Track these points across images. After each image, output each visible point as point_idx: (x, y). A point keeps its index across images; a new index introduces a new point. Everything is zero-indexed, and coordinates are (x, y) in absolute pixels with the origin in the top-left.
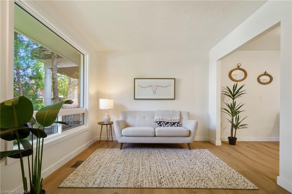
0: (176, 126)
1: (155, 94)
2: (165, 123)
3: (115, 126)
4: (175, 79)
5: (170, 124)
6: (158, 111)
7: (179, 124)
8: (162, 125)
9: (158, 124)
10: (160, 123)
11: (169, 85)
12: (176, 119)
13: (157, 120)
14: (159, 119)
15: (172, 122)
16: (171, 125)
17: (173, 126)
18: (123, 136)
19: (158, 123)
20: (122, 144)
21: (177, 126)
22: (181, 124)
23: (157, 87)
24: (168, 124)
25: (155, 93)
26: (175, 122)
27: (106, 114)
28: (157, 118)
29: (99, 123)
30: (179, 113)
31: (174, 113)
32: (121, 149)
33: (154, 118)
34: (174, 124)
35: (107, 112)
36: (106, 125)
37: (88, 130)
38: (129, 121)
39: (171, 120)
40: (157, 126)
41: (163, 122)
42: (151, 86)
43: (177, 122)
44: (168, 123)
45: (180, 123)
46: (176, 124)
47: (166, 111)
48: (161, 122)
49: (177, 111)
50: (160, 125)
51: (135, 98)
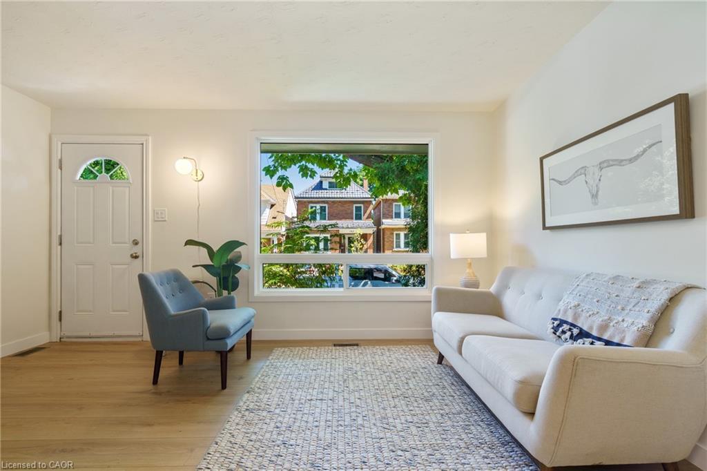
1: (596, 204)
2: (572, 332)
8: (563, 336)
9: (555, 330)
10: (558, 328)
12: (629, 326)
13: (557, 311)
14: (566, 310)
15: (606, 336)
23: (601, 169)
25: (597, 194)
28: (563, 305)
30: (665, 298)
32: (439, 363)
33: (560, 301)
35: (471, 267)
39: (605, 326)
42: (583, 170)
48: (566, 322)
49: (663, 289)
51: (547, 225)
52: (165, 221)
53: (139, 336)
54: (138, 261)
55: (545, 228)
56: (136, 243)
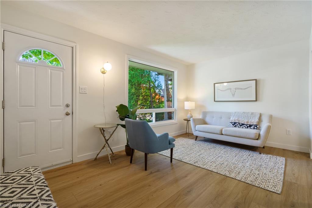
0: (252, 129)
1: (234, 97)
2: (240, 124)
3: (191, 122)
4: (256, 80)
5: (245, 125)
6: (235, 112)
7: (256, 127)
8: (237, 126)
9: (233, 125)
10: (234, 124)
11: (249, 87)
12: (254, 121)
13: (232, 121)
14: (235, 120)
15: (249, 124)
16: (246, 127)
17: (249, 128)
18: (197, 131)
19: (233, 123)
20: (197, 137)
21: (254, 128)
22: (260, 127)
23: (236, 89)
24: (243, 126)
25: (234, 95)
26: (252, 124)
27: (190, 113)
28: (233, 119)
29: (185, 120)
30: (259, 115)
31: (252, 115)
32: (196, 140)
33: (230, 118)
34: (250, 126)
35: (190, 112)
36: (187, 121)
37: (177, 124)
38: (208, 119)
39: (248, 122)
40: (231, 126)
41: (238, 124)
42: (230, 89)
43: (254, 124)
44: (243, 124)
45: (258, 126)
46: (253, 126)
47: (244, 112)
48: (236, 123)
49: (257, 114)
50: (234, 125)
51: (215, 100)
52: (86, 93)
53: (70, 161)
54: (70, 116)
55: (215, 101)
56: (67, 106)
